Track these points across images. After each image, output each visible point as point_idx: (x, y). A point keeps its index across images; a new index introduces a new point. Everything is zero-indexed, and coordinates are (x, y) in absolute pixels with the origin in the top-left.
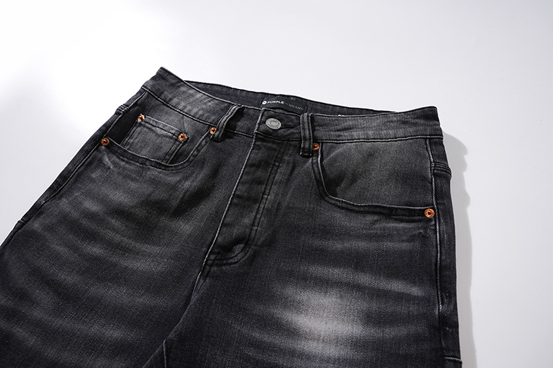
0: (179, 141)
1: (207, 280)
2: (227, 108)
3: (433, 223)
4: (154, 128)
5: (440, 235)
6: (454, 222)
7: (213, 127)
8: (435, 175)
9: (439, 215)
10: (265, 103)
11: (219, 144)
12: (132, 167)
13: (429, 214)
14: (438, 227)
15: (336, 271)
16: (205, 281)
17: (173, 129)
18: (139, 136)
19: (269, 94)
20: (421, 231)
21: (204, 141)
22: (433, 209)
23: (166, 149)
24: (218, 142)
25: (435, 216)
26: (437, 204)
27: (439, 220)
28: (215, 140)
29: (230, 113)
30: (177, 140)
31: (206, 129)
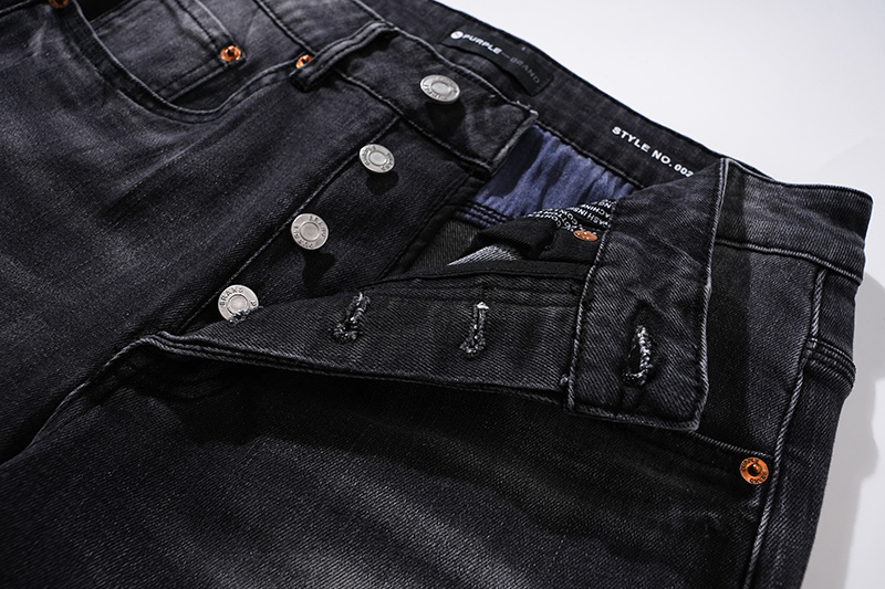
0: (219, 60)
1: (93, 413)
2: (361, 23)
3: (756, 502)
4: (179, 12)
5: (763, 546)
6: (815, 524)
7: (308, 53)
8: (808, 372)
9: (779, 487)
10: (457, 35)
11: (300, 96)
12: (79, 72)
13: (752, 471)
14: (764, 521)
15: (438, 529)
16: (85, 411)
17: (217, 27)
18: (141, 18)
19: (475, 20)
20: (713, 515)
21: (272, 76)
22: (770, 463)
23: (181, 66)
24: (301, 90)
25: (767, 485)
26: (784, 452)
27: (776, 502)
28: (298, 83)
29: (359, 37)
30: (215, 55)
31: (290, 53)
